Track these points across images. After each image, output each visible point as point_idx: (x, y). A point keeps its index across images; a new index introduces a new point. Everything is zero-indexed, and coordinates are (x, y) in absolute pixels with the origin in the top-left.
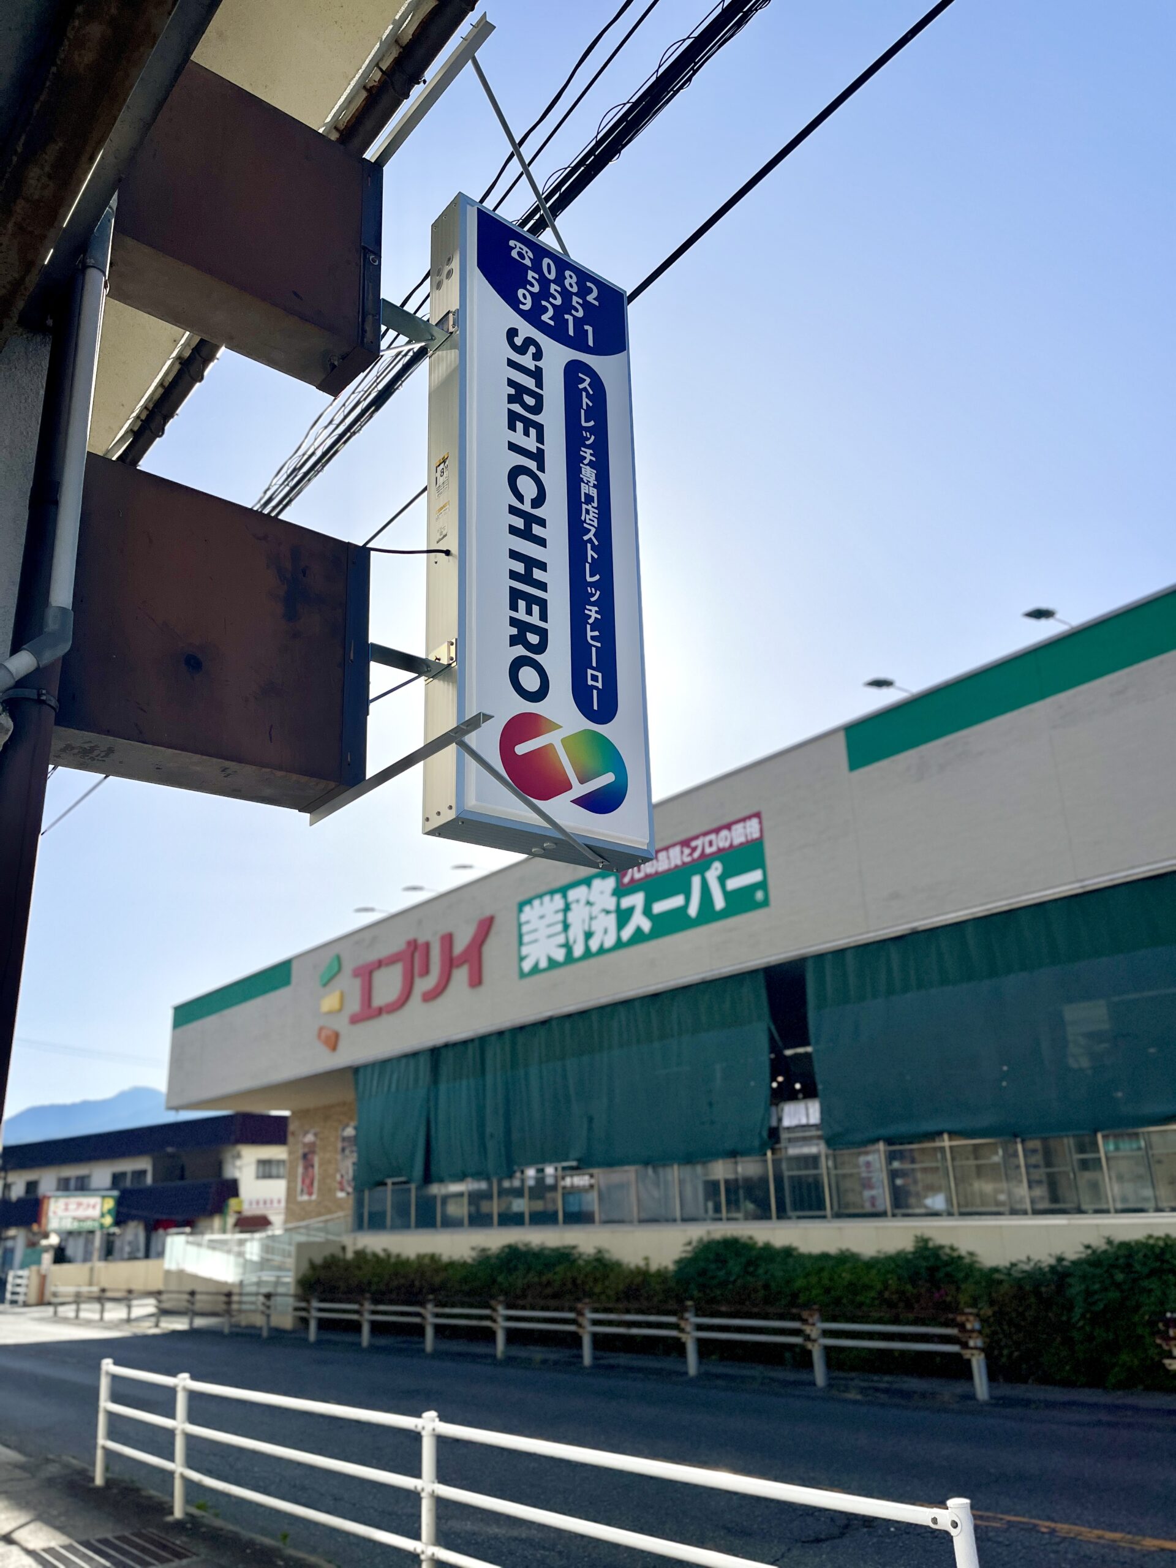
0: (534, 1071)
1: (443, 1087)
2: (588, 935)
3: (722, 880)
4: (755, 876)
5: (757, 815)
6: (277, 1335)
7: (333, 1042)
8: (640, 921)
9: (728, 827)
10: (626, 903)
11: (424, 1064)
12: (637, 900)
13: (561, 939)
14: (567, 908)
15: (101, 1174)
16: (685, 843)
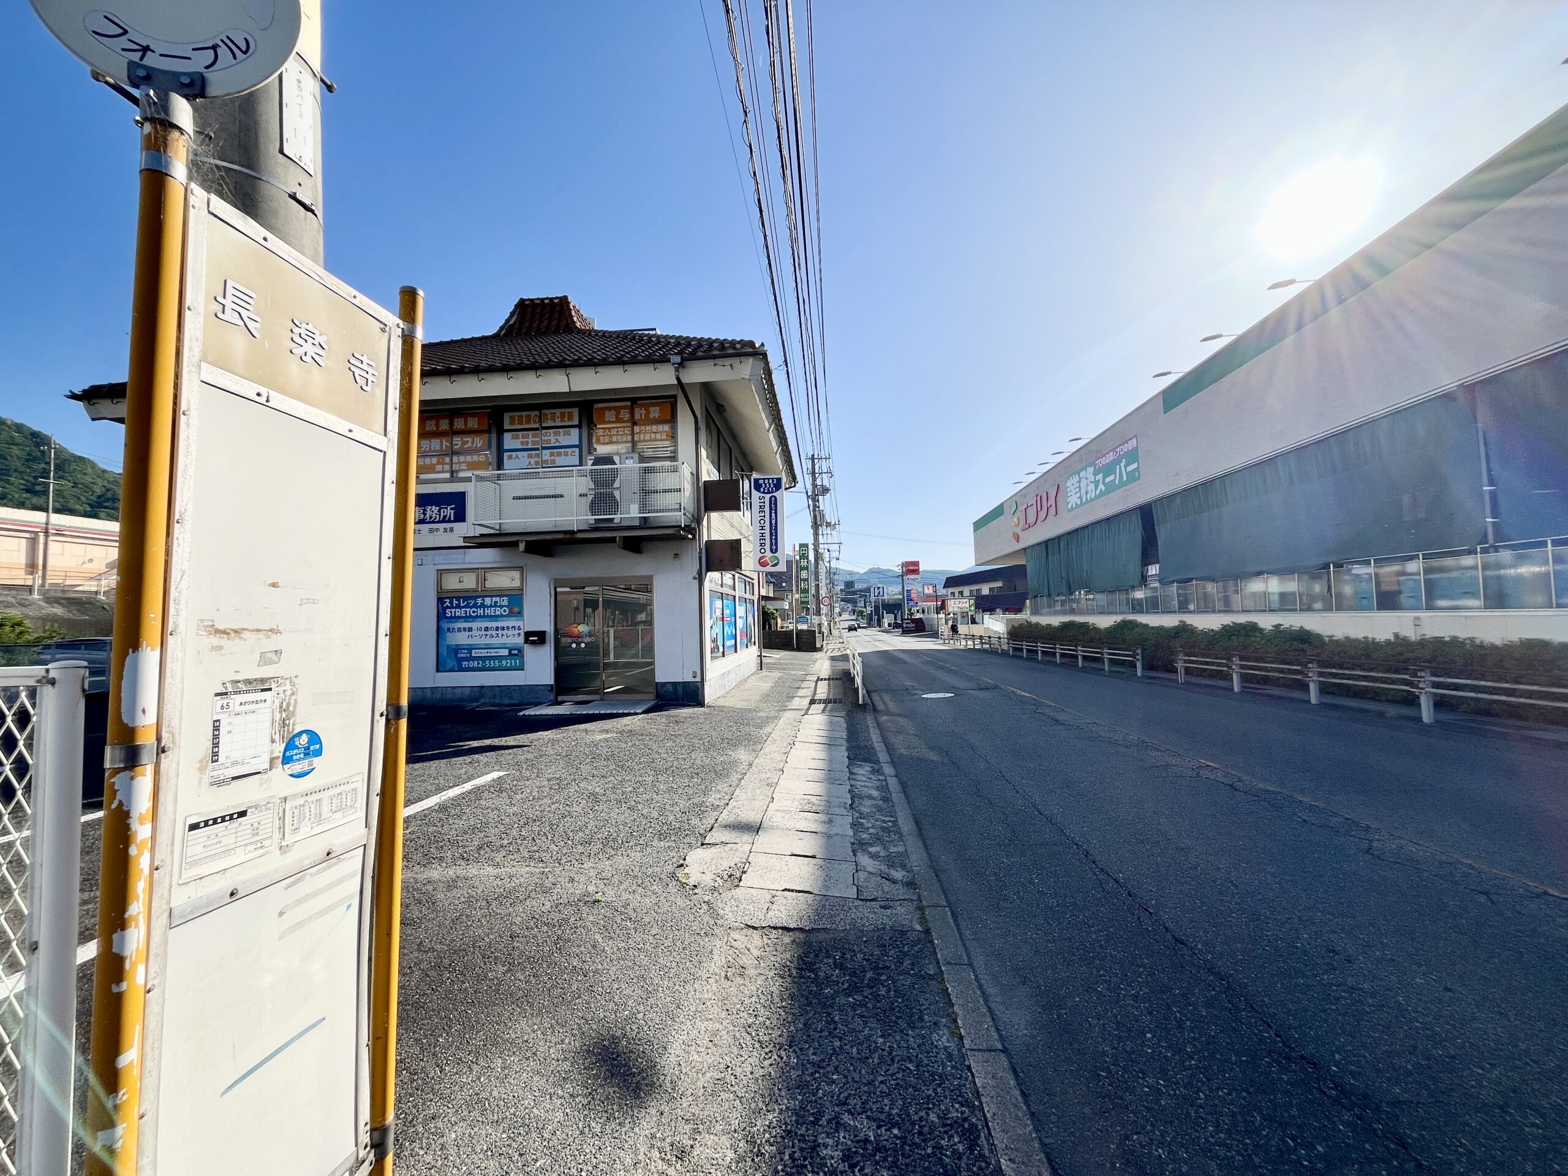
0: (1074, 551)
1: (1050, 557)
2: (1087, 492)
3: (1126, 467)
4: (1135, 465)
5: (1135, 436)
6: (1004, 654)
7: (1017, 538)
8: (1101, 486)
9: (1127, 442)
10: (1098, 478)
11: (1043, 546)
12: (1100, 477)
13: (1078, 495)
14: (1080, 482)
15: (966, 590)
16: (1114, 450)
